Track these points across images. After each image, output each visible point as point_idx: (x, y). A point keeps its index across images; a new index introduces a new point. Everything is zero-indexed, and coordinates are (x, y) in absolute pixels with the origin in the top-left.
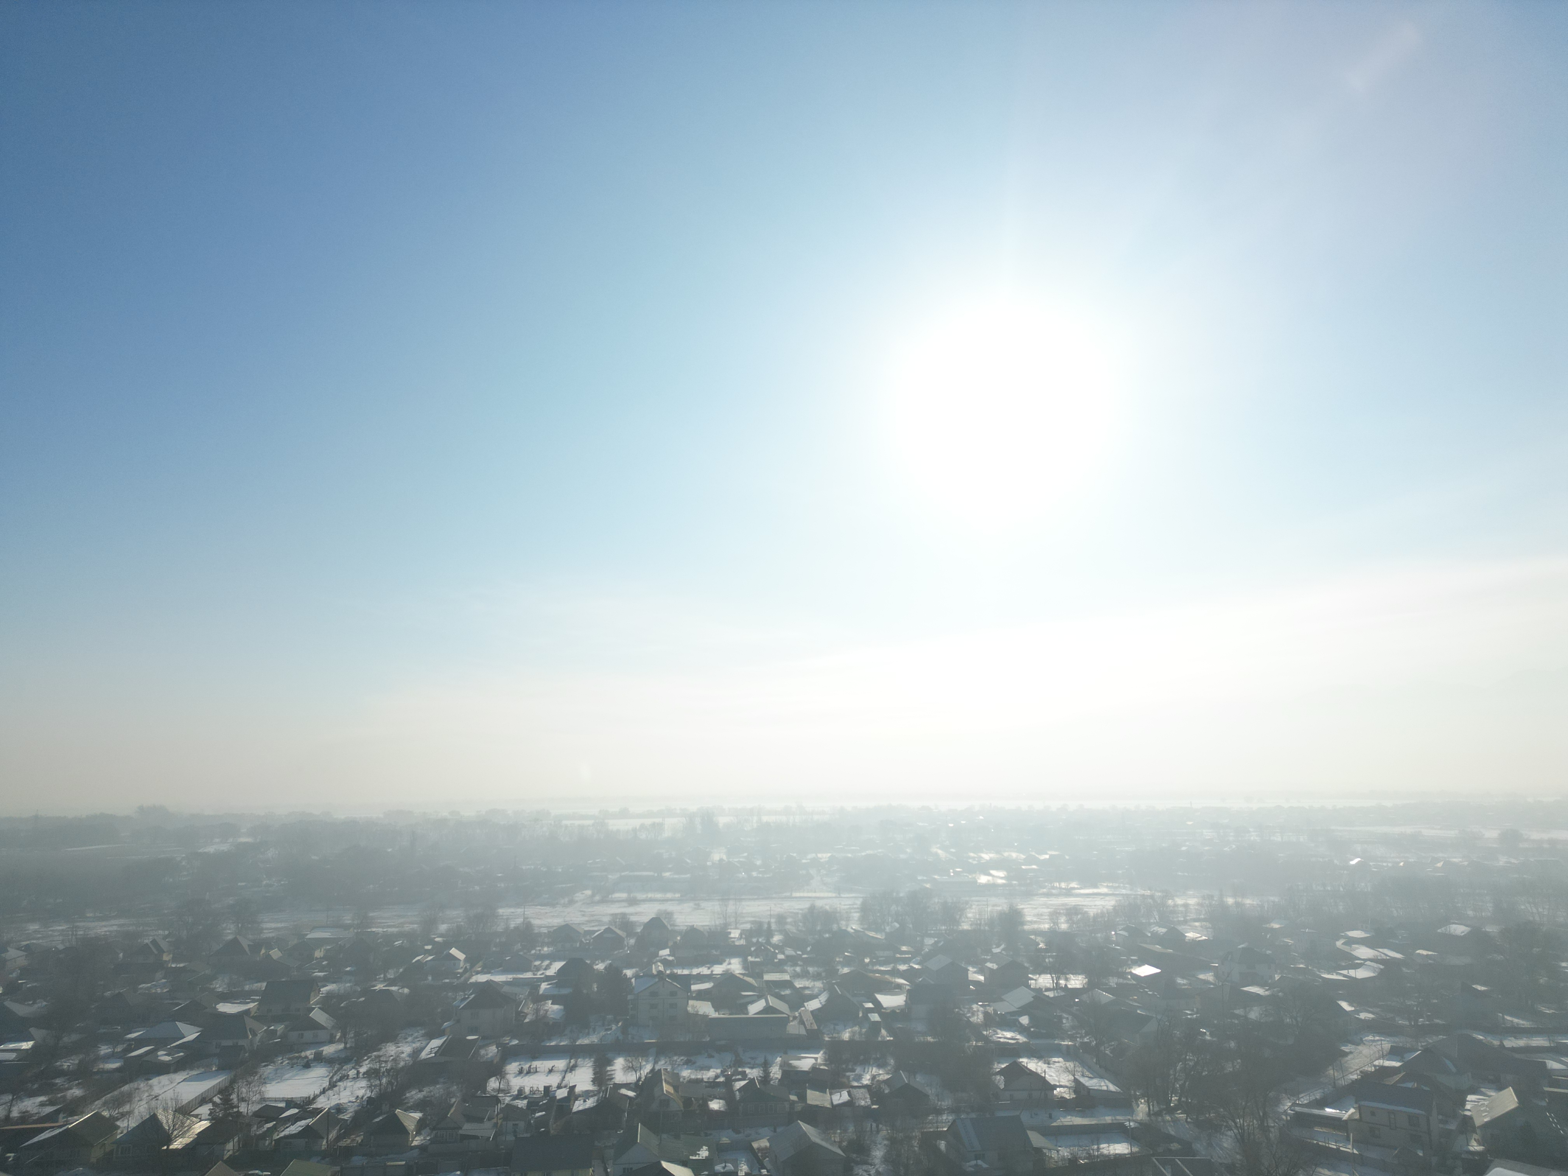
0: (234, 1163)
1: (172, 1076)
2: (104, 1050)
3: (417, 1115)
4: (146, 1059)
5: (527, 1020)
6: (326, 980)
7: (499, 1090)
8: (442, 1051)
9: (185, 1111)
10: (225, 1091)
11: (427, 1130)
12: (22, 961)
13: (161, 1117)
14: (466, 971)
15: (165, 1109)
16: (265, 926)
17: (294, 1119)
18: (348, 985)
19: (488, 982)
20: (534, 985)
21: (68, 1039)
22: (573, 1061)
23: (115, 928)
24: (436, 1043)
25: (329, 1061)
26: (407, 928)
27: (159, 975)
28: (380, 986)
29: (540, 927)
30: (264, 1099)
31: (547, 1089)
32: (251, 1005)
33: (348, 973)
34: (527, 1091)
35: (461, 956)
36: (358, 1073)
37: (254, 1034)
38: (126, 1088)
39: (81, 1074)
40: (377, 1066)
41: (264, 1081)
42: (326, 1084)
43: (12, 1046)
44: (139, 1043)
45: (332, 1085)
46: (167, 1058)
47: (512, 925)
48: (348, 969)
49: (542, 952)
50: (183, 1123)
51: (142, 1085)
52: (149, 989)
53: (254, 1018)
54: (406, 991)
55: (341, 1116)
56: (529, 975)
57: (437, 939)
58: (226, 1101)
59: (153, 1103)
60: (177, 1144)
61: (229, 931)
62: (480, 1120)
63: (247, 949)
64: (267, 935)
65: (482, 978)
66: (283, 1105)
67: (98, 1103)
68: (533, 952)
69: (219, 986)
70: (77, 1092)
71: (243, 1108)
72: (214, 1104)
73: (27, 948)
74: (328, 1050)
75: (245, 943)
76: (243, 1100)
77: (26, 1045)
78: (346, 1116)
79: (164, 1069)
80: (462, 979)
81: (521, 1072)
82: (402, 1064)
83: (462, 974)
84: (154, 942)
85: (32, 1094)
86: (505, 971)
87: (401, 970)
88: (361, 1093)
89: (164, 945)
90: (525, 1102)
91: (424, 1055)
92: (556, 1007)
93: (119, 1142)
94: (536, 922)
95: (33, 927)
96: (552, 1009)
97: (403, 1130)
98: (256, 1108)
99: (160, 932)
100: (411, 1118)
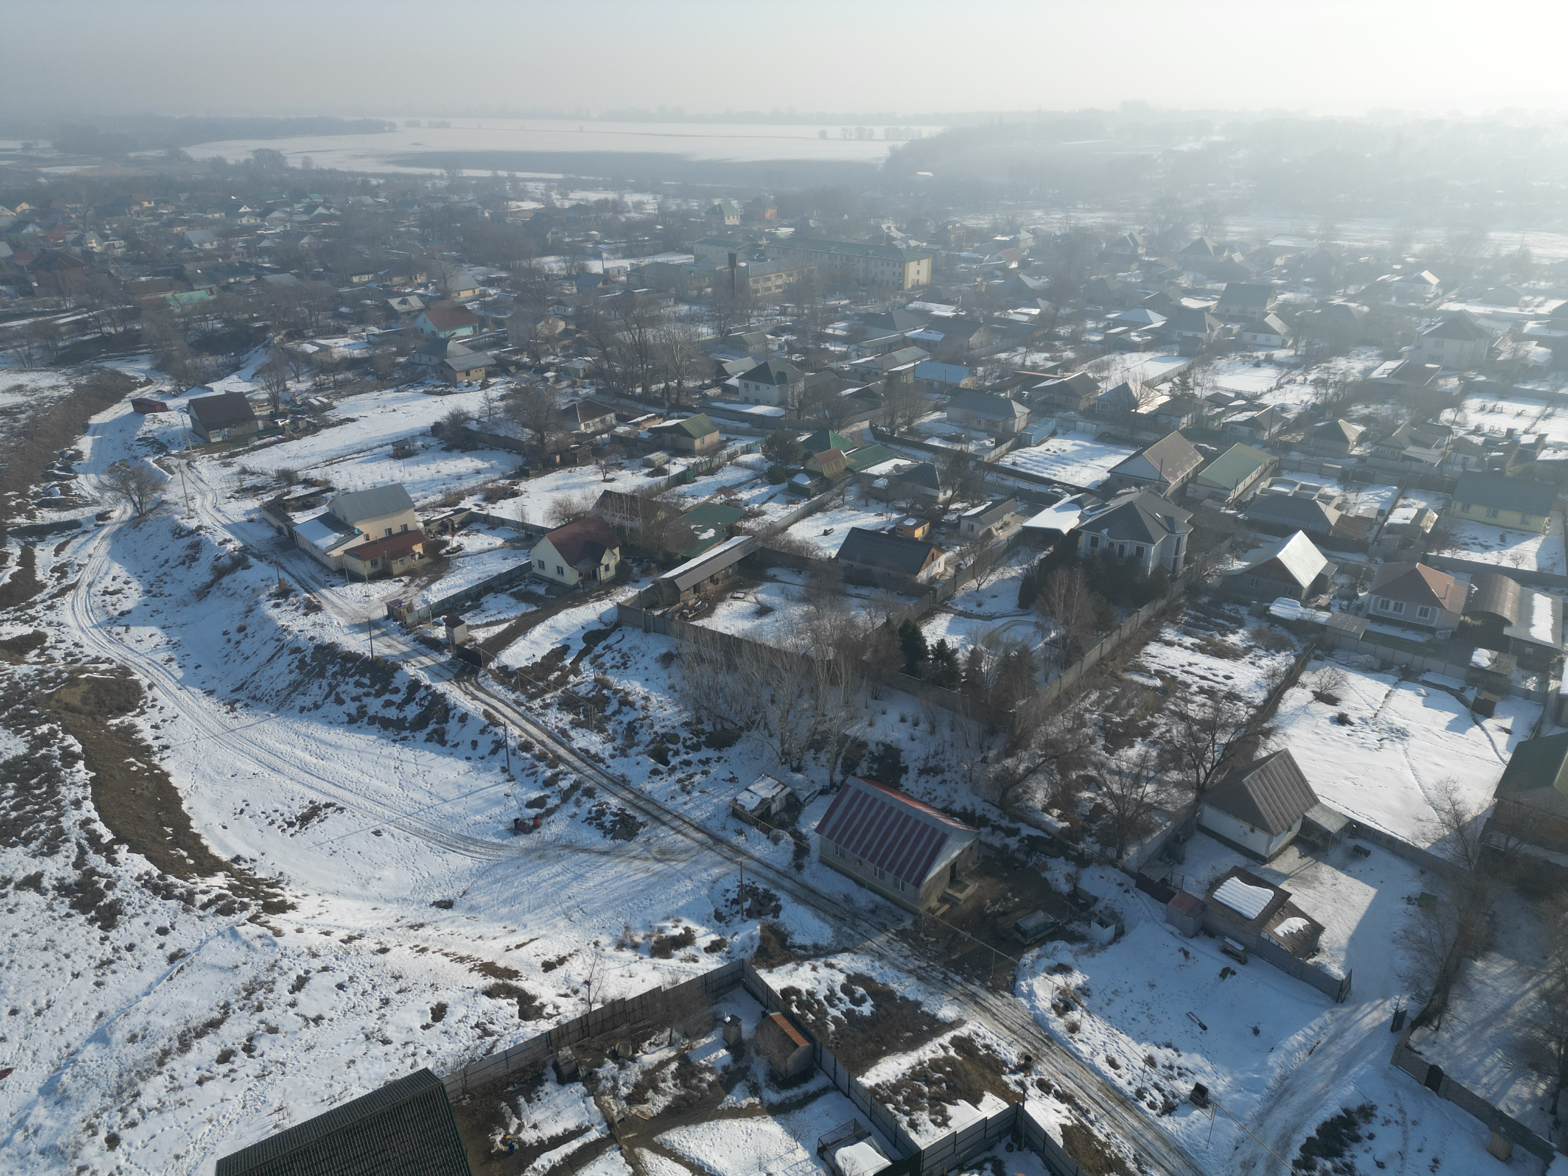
0: (1187, 434)
1: (1140, 354)
2: (1090, 324)
3: (1361, 429)
4: (1121, 336)
5: (1501, 358)
6: (1284, 288)
7: (1454, 422)
8: (1395, 373)
9: (1150, 385)
10: (1184, 375)
11: (1368, 443)
12: (1031, 243)
13: (1132, 386)
14: (1437, 296)
15: (1135, 381)
16: (1230, 228)
17: (1241, 409)
18: (1306, 295)
19: (1461, 313)
20: (1518, 322)
21: (1065, 311)
22: (1549, 410)
23: (1100, 220)
24: (1391, 365)
25: (1279, 365)
26: (1377, 244)
27: (1134, 266)
28: (1338, 301)
29: (1541, 257)
30: (1215, 387)
31: (1510, 432)
32: (1211, 303)
33: (1307, 284)
34: (1486, 429)
35: (1433, 279)
36: (1306, 380)
37: (1212, 330)
38: (1105, 358)
39: (1073, 340)
40: (1325, 376)
41: (1217, 372)
42: (1273, 384)
43: (1025, 310)
44: (1116, 323)
45: (1279, 387)
46: (1138, 339)
47: (1504, 252)
48: (1307, 280)
49: (1537, 287)
50: (1148, 394)
51: (1118, 358)
52: (1124, 277)
53: (1212, 314)
54: (1366, 309)
55: (1284, 415)
56: (1514, 310)
57: (1409, 259)
58: (1184, 383)
59: (1126, 373)
60: (1143, 410)
61: (1196, 231)
62: (1428, 446)
63: (1211, 250)
64: (1230, 238)
65: (1455, 307)
66: (1232, 395)
67: (1085, 366)
68: (1525, 285)
69: (1185, 281)
70: (1069, 354)
71: (1197, 391)
72: (1174, 383)
73: (1034, 232)
74: (1279, 354)
75: (1210, 244)
76: (1198, 384)
77: (1035, 311)
78: (1290, 416)
79: (1134, 348)
80: (1432, 304)
81: (1483, 409)
82: (1351, 379)
83: (1431, 300)
84: (1131, 235)
85: (1040, 350)
86: (1485, 302)
87: (1363, 287)
88: (1306, 398)
89: (1139, 239)
90: (1482, 439)
91: (1375, 374)
92: (1541, 350)
93: (1099, 399)
94: (1536, 251)
95: (1038, 213)
96: (1536, 352)
97: (1344, 439)
98: (1209, 393)
99: (1137, 227)
100: (1353, 430)
